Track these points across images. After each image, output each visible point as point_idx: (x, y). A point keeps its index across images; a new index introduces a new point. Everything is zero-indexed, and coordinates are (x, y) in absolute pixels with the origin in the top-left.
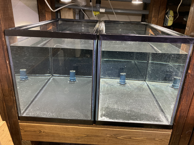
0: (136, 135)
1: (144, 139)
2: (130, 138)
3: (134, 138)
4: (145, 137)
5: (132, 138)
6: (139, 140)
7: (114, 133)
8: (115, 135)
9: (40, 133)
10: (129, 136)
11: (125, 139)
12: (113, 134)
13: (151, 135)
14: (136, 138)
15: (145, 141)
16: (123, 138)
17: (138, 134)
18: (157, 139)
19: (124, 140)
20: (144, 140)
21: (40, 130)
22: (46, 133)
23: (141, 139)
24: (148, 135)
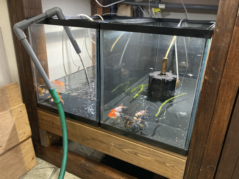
0: (143, 152)
1: (152, 160)
2: (136, 154)
3: (140, 156)
4: (153, 157)
6: (146, 159)
8: (119, 146)
9: (53, 124)
10: (135, 152)
11: (131, 154)
12: (118, 144)
13: (160, 157)
14: (142, 156)
16: (128, 151)
17: (144, 150)
18: (168, 165)
19: (129, 154)
20: (152, 162)
21: (53, 121)
22: (57, 126)
23: (148, 158)
24: (157, 156)
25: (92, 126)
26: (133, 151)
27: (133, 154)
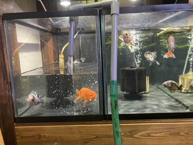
0: (156, 129)
1: (166, 135)
2: (149, 135)
3: (154, 135)
4: (167, 132)
5: (151, 135)
6: (160, 137)
7: (129, 130)
8: (130, 133)
9: (40, 138)
10: (147, 133)
11: (143, 137)
12: (128, 132)
13: (174, 128)
14: (156, 135)
15: (168, 137)
16: (141, 135)
17: (157, 128)
18: (182, 134)
19: (141, 138)
21: (40, 133)
22: (47, 138)
23: (162, 135)
24: (171, 129)
25: (95, 122)
26: (146, 132)
27: (147, 137)
